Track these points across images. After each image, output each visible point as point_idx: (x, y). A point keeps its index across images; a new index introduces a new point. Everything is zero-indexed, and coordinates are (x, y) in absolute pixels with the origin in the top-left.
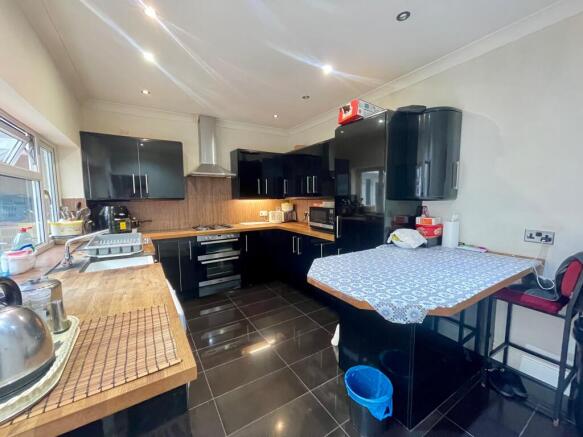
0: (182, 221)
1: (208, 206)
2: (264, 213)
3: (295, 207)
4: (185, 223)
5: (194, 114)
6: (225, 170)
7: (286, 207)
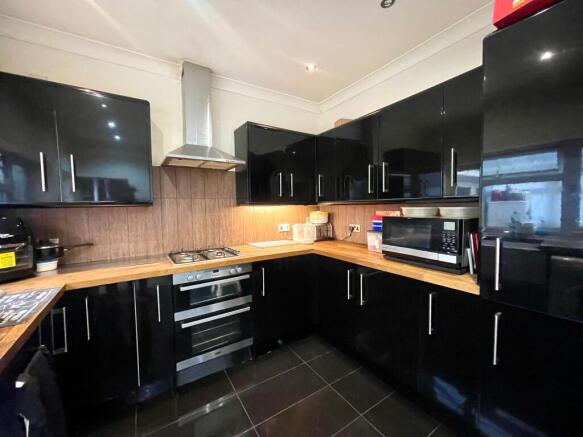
0: (152, 244)
1: (198, 216)
2: (285, 227)
3: (330, 217)
4: (157, 246)
5: (175, 60)
6: (225, 155)
7: (317, 217)
